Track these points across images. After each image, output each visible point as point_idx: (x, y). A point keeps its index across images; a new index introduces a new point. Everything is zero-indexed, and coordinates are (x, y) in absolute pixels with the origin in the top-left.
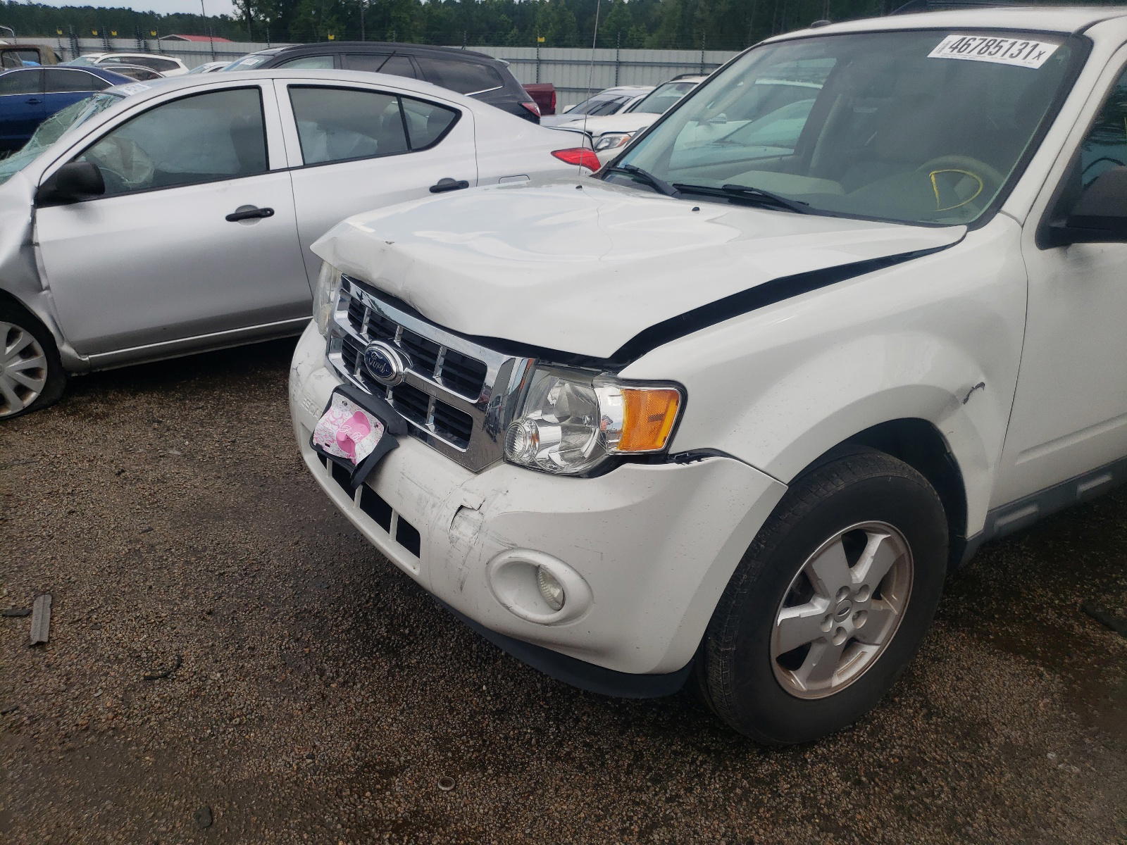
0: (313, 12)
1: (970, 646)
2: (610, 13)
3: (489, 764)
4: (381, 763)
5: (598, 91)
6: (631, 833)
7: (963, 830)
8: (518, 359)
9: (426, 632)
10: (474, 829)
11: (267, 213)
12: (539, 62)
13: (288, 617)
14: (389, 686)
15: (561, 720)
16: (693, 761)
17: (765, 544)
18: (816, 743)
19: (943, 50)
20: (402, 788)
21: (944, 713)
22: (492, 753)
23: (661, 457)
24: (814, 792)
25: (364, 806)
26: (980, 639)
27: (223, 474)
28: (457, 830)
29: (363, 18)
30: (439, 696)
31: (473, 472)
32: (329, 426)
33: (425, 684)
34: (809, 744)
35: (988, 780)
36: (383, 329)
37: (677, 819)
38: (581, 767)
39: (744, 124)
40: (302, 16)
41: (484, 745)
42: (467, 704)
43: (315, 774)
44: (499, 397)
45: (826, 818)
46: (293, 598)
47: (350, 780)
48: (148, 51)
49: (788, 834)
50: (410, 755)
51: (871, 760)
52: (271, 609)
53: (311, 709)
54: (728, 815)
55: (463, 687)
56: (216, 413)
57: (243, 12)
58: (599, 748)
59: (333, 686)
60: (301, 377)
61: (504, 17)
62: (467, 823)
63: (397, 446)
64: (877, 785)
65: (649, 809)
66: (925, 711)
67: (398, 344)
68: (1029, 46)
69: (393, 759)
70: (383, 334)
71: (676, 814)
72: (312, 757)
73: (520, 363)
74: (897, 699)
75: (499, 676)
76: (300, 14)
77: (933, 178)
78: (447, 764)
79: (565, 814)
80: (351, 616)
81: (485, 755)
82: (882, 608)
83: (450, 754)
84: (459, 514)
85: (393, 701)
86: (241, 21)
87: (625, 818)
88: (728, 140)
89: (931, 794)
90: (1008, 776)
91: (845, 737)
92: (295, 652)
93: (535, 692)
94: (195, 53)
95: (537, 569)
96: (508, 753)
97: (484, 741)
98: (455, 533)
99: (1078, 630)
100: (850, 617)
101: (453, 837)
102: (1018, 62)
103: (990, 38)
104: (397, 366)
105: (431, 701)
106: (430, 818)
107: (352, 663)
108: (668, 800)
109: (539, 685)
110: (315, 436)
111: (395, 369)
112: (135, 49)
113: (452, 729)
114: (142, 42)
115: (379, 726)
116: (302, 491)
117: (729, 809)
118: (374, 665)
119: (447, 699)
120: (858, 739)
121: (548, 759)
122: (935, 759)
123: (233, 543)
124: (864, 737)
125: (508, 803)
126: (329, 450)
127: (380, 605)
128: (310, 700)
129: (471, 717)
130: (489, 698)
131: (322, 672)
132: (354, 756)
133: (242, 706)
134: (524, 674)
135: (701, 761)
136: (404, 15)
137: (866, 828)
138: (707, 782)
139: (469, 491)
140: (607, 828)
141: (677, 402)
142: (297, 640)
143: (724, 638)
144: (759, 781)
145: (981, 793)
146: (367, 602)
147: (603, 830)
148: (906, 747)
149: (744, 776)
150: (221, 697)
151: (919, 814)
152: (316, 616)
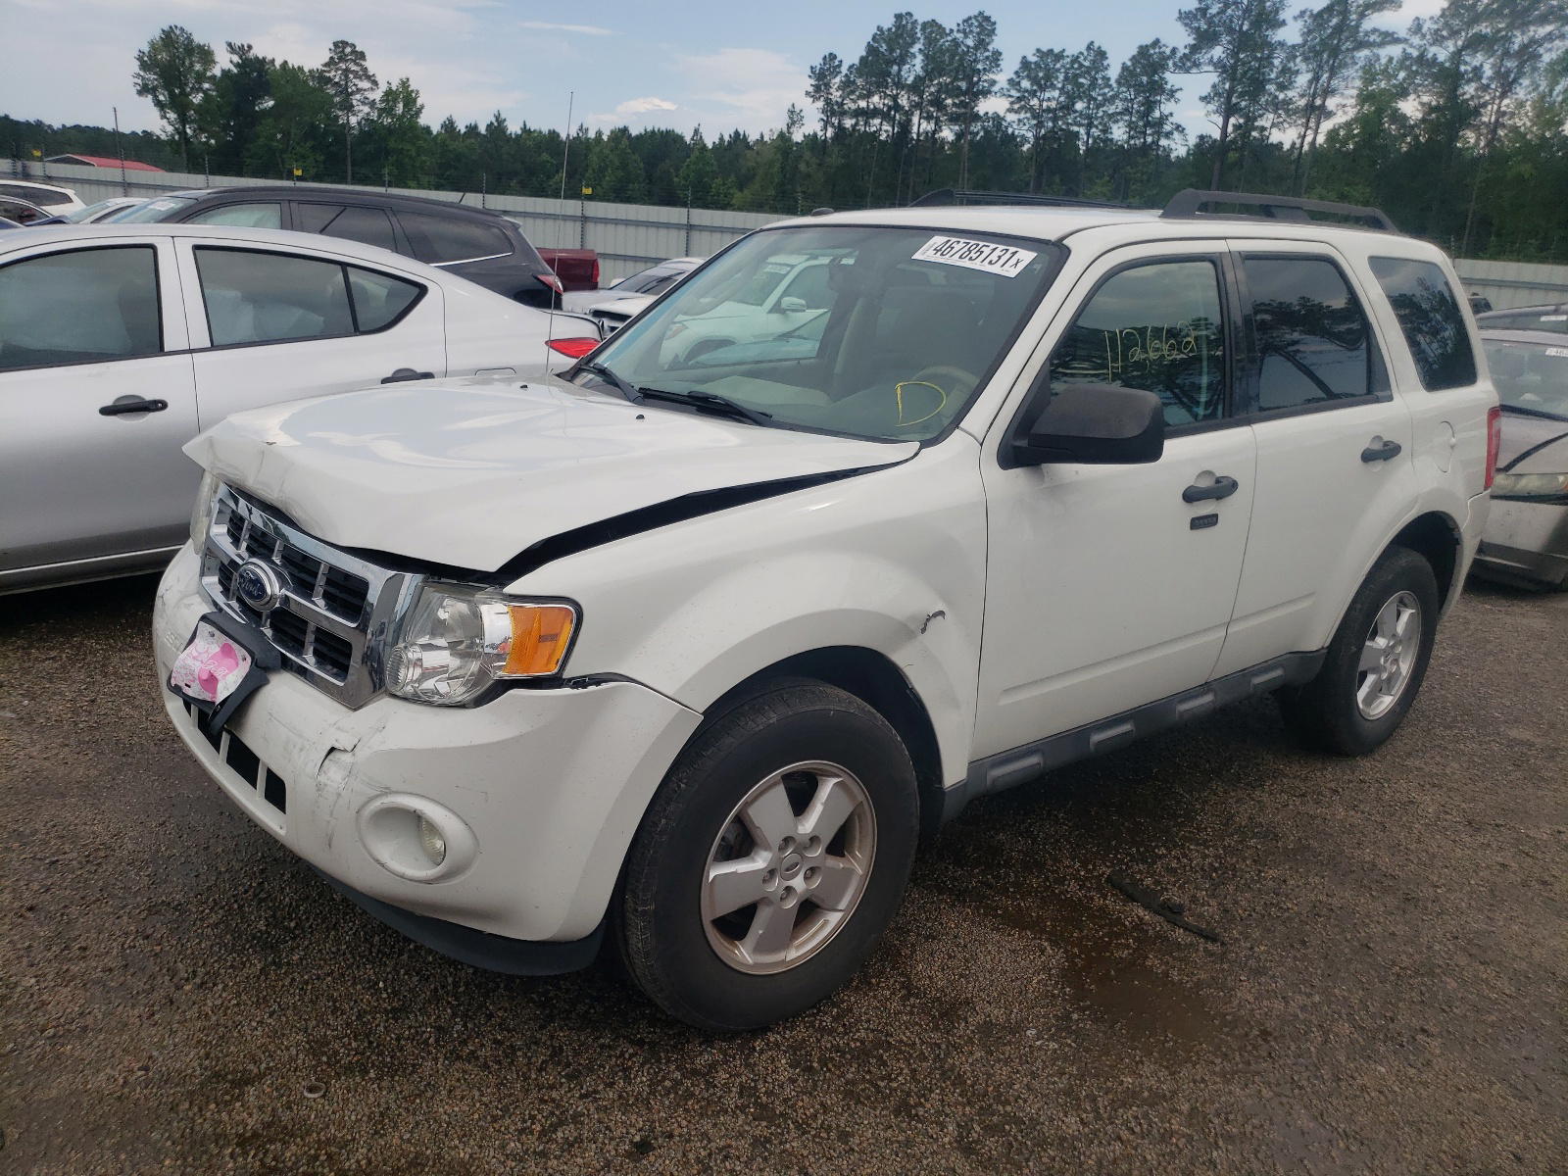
0: (279, 136)
1: (973, 922)
2: (688, 160)
3: (372, 1067)
4: (235, 1071)
5: (658, 261)
6: (532, 1133)
7: (913, 1112)
8: (408, 576)
9: (317, 925)
10: (341, 1137)
11: (158, 405)
12: (585, 219)
13: (138, 911)
14: (260, 985)
15: (471, 1018)
16: (622, 1054)
17: (686, 784)
18: (770, 1030)
19: (926, 253)
20: (258, 1097)
21: (925, 993)
22: (378, 1055)
23: (554, 682)
24: (755, 1081)
25: (205, 1120)
26: (986, 915)
27: (72, 741)
28: (319, 1140)
29: (349, 147)
30: (322, 995)
31: (350, 708)
32: (190, 662)
33: (307, 983)
34: (762, 1030)
35: (955, 1060)
36: (263, 545)
37: (588, 1115)
38: (486, 1066)
39: (817, 315)
40: (261, 140)
41: (369, 1048)
42: (356, 1002)
43: (146, 1087)
44: (384, 623)
45: (764, 1107)
46: (149, 888)
47: (191, 1093)
48: (27, 177)
49: (715, 1125)
50: (274, 1060)
51: (829, 1045)
52: (117, 902)
53: (153, 1015)
54: (650, 1109)
55: (354, 984)
56: (73, 665)
57: (176, 129)
58: (511, 1045)
59: (187, 988)
60: (166, 607)
61: (545, 156)
62: (333, 1131)
63: (266, 682)
64: (829, 1070)
65: (558, 1107)
66: (903, 992)
67: (278, 562)
68: (1009, 252)
69: (251, 1067)
70: (262, 550)
71: (588, 1110)
72: (146, 1069)
73: (411, 580)
74: (874, 981)
75: (402, 971)
76: (259, 138)
77: (899, 391)
78: (319, 1069)
79: (456, 1116)
80: (222, 908)
81: (369, 1057)
82: (842, 866)
83: (324, 1059)
84: (330, 757)
85: (261, 1002)
86: (171, 142)
87: (527, 1117)
88: (797, 334)
89: (888, 1078)
90: (978, 1055)
91: (805, 1023)
92: (142, 951)
93: (443, 987)
94: (99, 183)
95: (416, 818)
96: (398, 1054)
97: (371, 1043)
98: (322, 779)
99: (1098, 901)
100: (801, 876)
101: (313, 1147)
102: (996, 269)
103: (973, 242)
104: (273, 587)
105: (311, 1001)
106: (287, 1128)
107: (216, 961)
108: (582, 1097)
109: (450, 980)
110: (173, 675)
111: (269, 591)
112: (9, 173)
113: (333, 1031)
114: (19, 164)
115: (239, 1031)
116: (178, 762)
117: (653, 1103)
118: (244, 964)
119: (330, 998)
120: (820, 1024)
121: (446, 1058)
122: (901, 1041)
123: (76, 825)
124: (828, 1020)
125: (388, 1108)
126: (190, 692)
127: (263, 895)
128: (153, 1006)
129: (359, 1017)
130: (385, 996)
131: (173, 973)
132: (200, 1065)
133: (60, 1014)
134: (434, 969)
135: (630, 1055)
136: (408, 146)
137: (805, 1114)
138: (632, 1076)
139: (342, 731)
140: (503, 1129)
141: (572, 621)
142: (147, 937)
143: (640, 894)
144: (695, 1072)
145: (943, 1074)
146: (246, 892)
147: (499, 1131)
148: (873, 1031)
149: (677, 1068)
150: (32, 1007)
151: (868, 1098)
152: (175, 909)
